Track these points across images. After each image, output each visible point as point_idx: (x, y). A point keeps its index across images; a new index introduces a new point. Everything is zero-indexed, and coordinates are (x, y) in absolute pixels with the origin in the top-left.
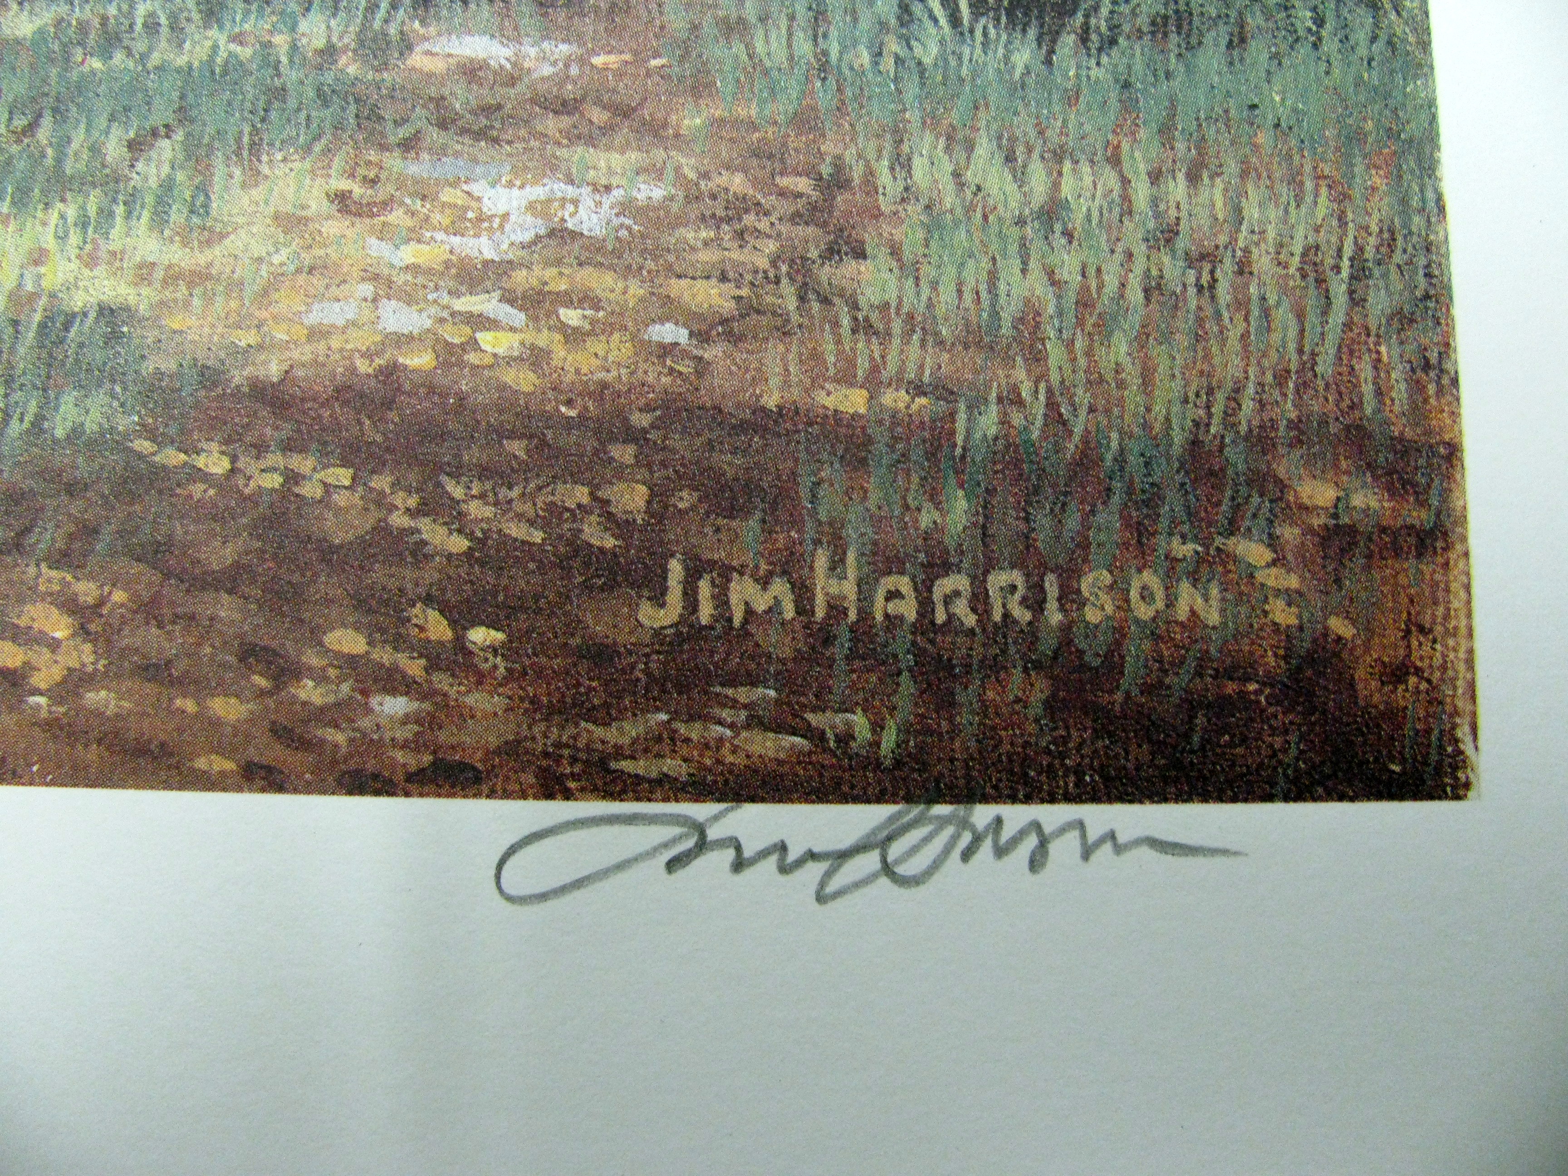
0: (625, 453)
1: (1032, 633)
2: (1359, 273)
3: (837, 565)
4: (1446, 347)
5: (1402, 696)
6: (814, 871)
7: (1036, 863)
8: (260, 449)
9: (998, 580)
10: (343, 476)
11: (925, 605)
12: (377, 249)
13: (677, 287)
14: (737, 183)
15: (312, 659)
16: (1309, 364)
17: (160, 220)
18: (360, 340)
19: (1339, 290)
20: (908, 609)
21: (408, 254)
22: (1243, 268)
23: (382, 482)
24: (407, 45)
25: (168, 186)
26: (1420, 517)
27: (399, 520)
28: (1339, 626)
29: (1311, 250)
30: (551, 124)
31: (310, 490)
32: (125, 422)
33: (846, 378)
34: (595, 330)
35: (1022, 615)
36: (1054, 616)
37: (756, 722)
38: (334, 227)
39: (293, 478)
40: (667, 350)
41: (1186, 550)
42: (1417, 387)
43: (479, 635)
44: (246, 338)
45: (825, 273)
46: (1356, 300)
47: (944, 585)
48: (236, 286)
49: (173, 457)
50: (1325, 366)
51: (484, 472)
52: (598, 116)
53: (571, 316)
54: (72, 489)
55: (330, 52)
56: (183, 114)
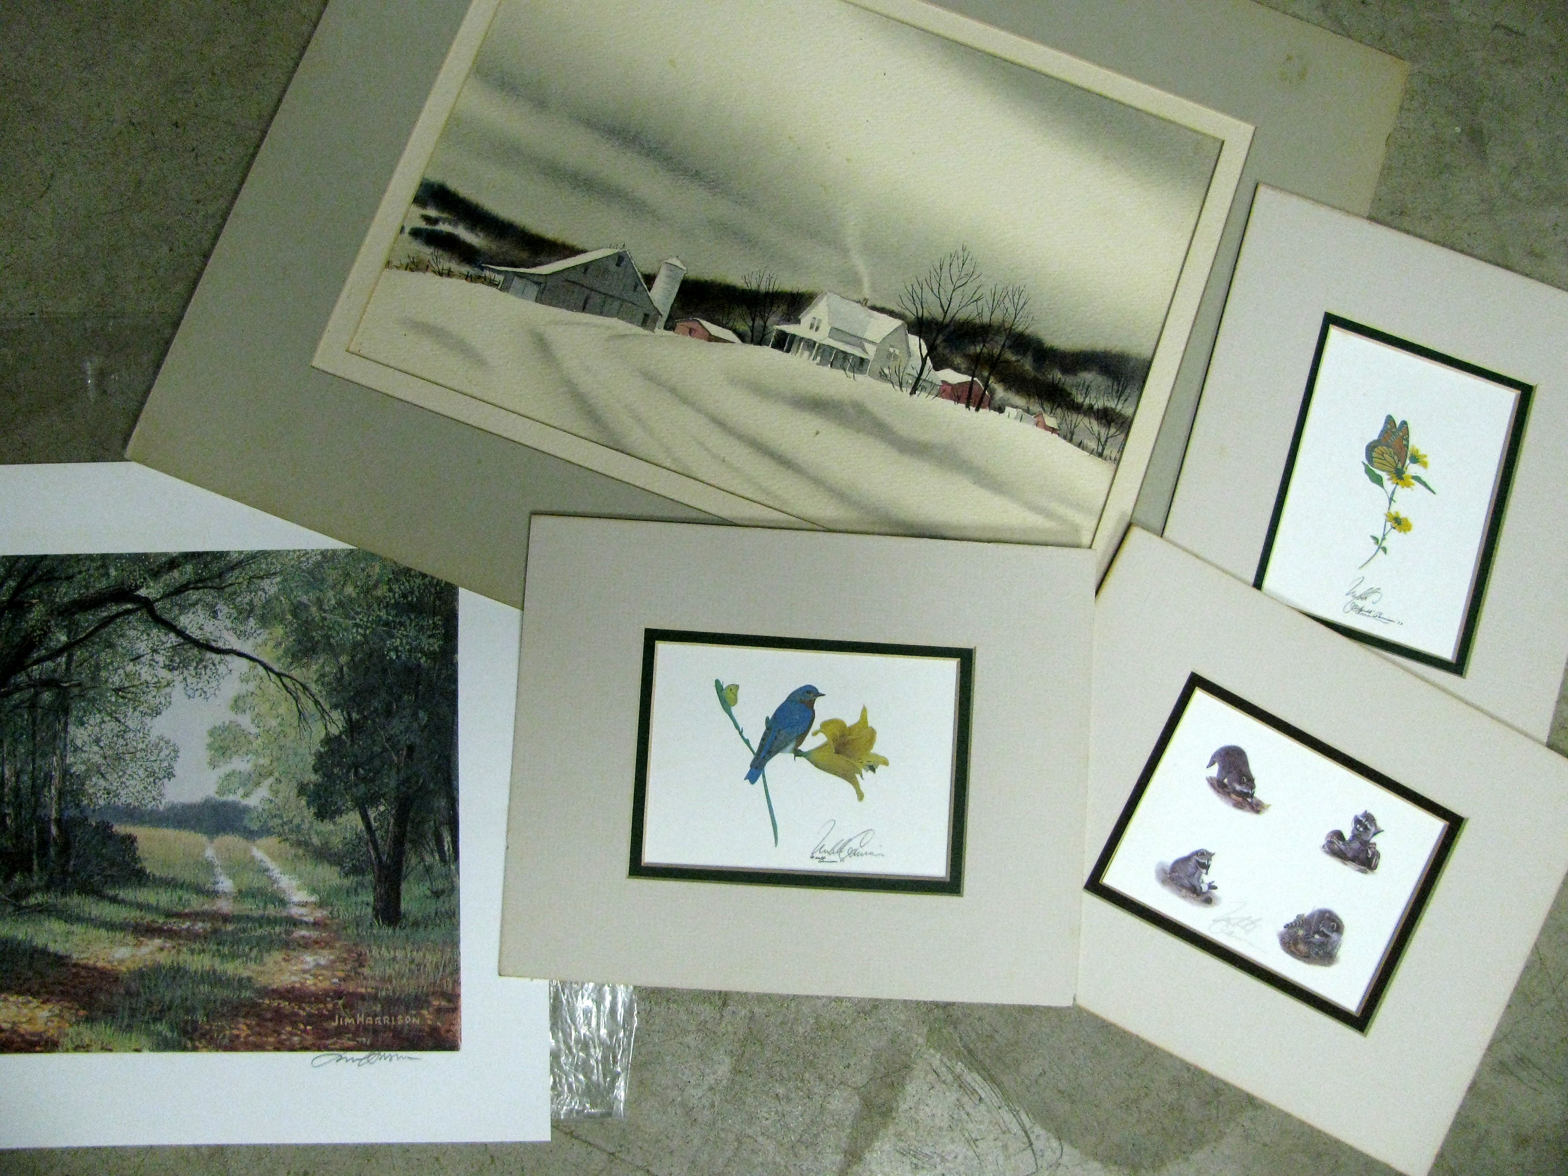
0: (329, 999)
1: (390, 1026)
2: (445, 966)
3: (361, 1015)
4: (459, 978)
5: (449, 1035)
6: (358, 1062)
7: (390, 1060)
8: (274, 999)
9: (385, 1018)
10: (287, 1003)
11: (374, 1021)
12: (290, 967)
13: (336, 973)
14: (345, 955)
15: (283, 1031)
16: (435, 983)
17: (255, 962)
18: (288, 982)
19: (441, 969)
20: (371, 1022)
21: (295, 968)
22: (425, 966)
23: (293, 1004)
24: (292, 932)
25: (256, 957)
26: (451, 1005)
27: (296, 1010)
28: (439, 1024)
29: (437, 963)
30: (316, 946)
31: (282, 1005)
32: (253, 995)
33: (362, 987)
34: (325, 979)
35: (388, 1023)
36: (393, 1023)
37: (349, 1039)
38: (283, 964)
39: (279, 1004)
40: (334, 983)
41: (414, 1012)
42: (453, 984)
43: (309, 1028)
44: (270, 982)
45: (359, 970)
46: (444, 971)
47: (377, 1018)
48: (269, 973)
49: (261, 1001)
50: (438, 982)
51: (308, 1002)
52: (323, 944)
53: (320, 978)
54: (245, 1006)
55: (280, 933)
56: (258, 944)
